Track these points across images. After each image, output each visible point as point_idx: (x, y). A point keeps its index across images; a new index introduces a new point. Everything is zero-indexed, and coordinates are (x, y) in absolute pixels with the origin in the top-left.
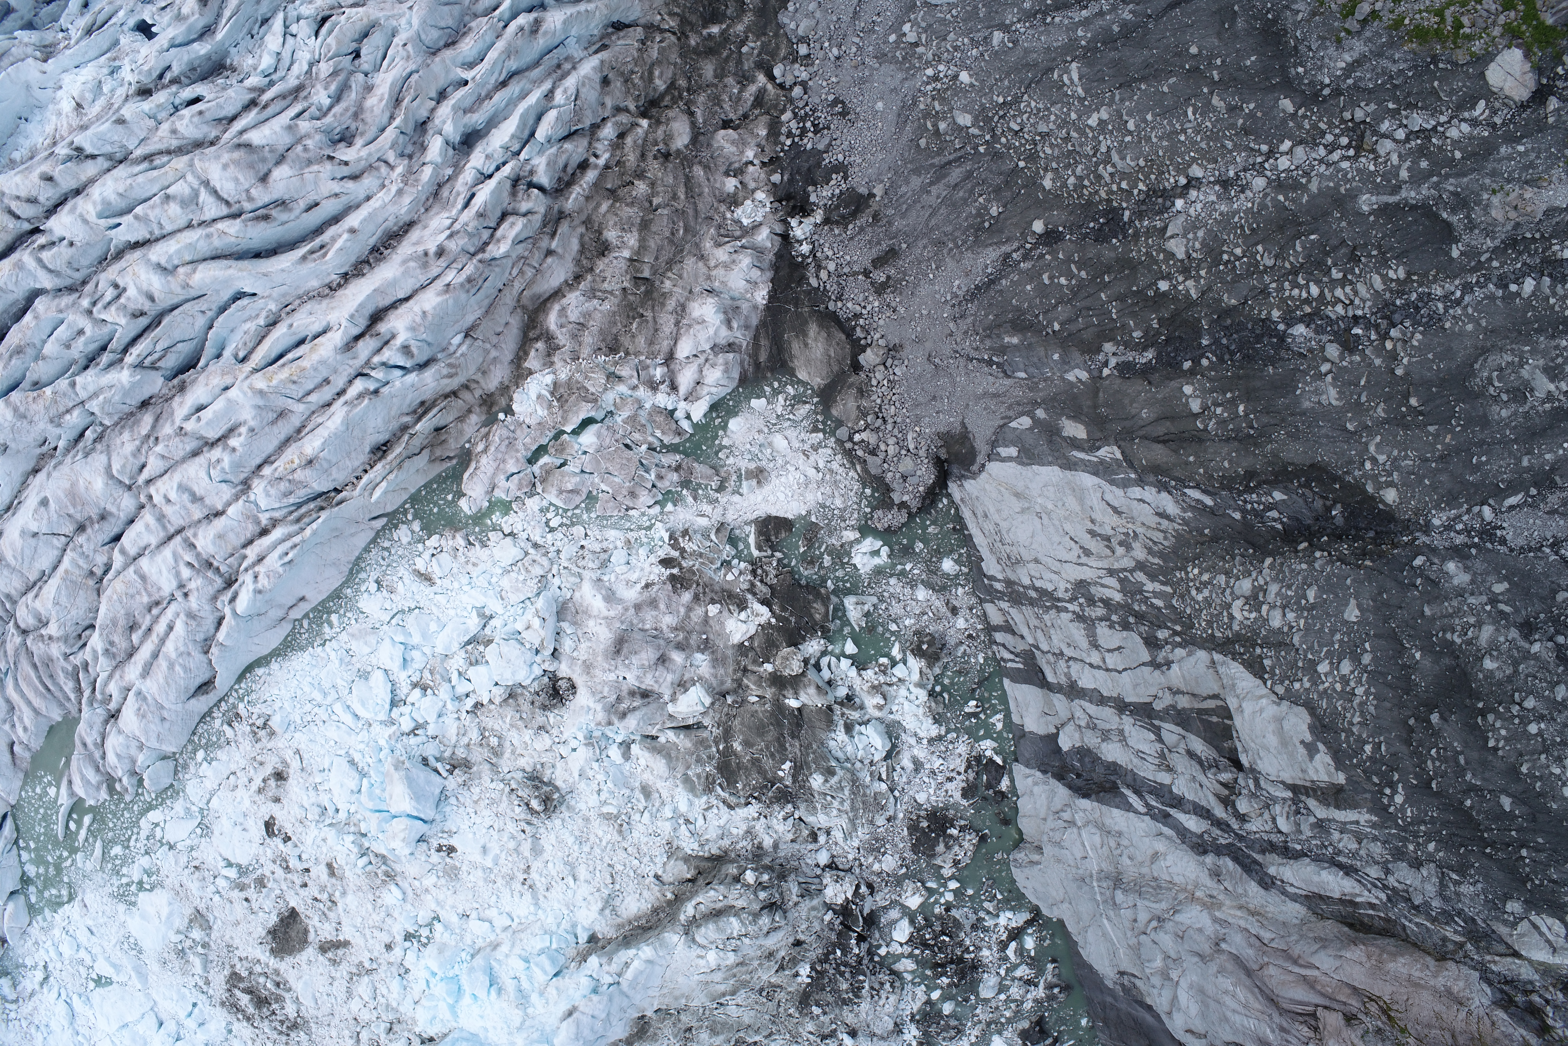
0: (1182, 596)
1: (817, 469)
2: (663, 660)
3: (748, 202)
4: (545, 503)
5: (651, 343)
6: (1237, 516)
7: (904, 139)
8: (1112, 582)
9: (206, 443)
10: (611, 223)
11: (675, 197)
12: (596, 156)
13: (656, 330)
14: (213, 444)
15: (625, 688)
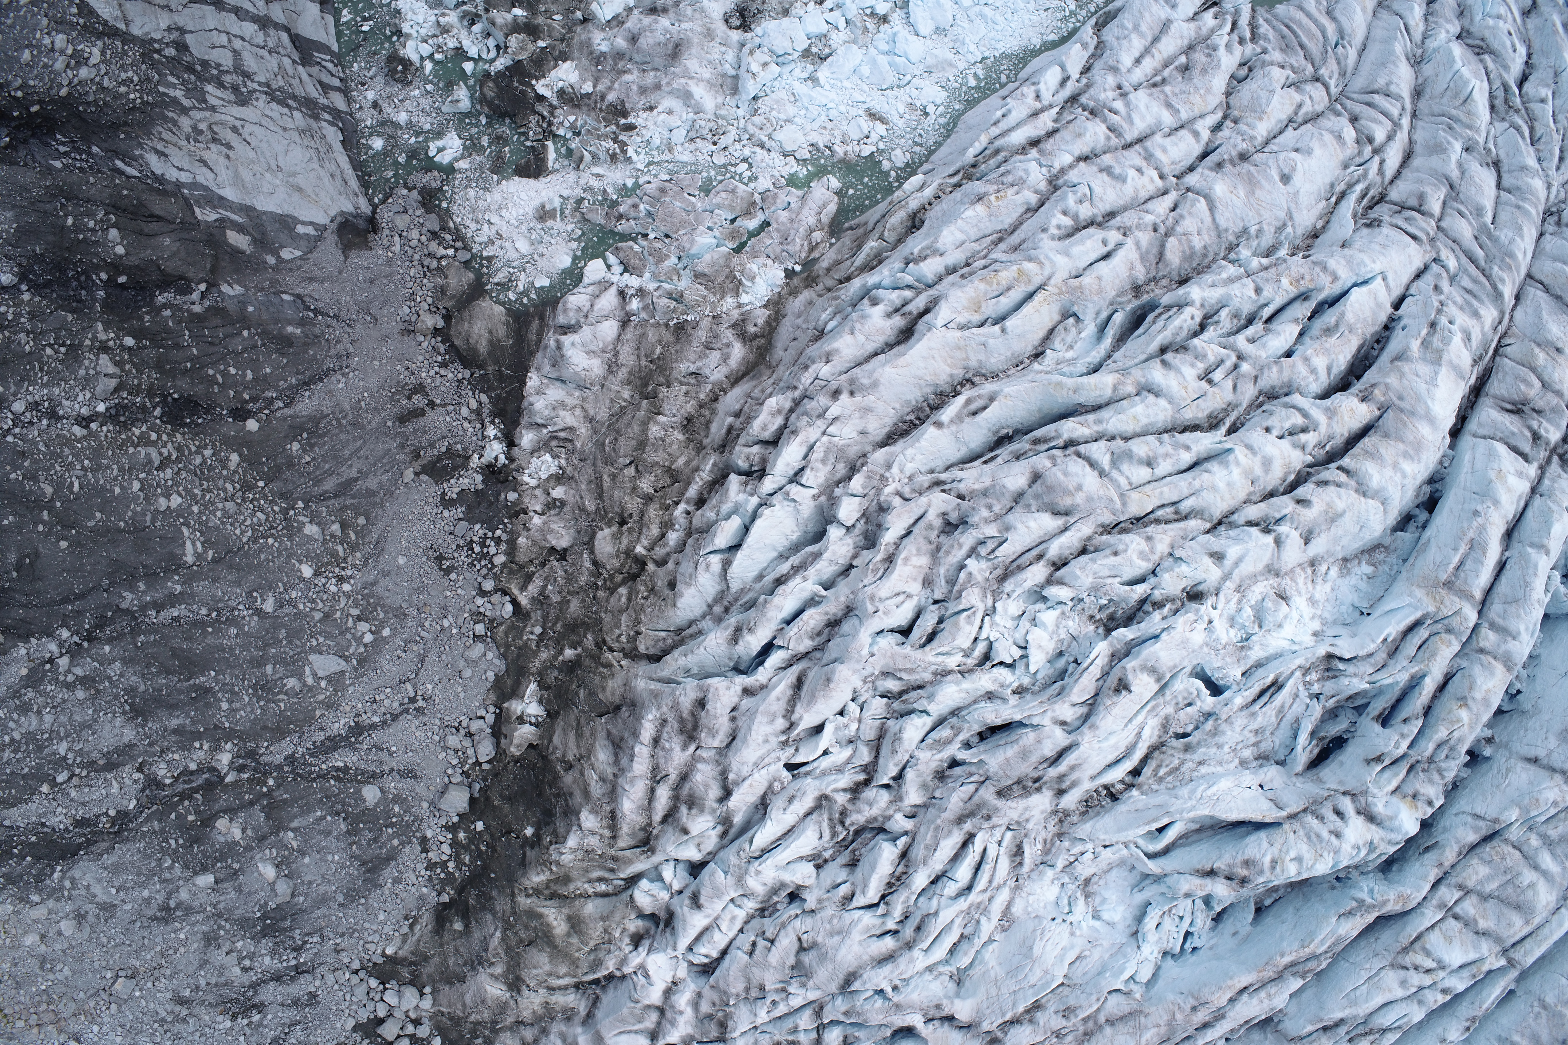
0: (148, 80)
1: (489, 222)
2: (634, 39)
3: (544, 476)
4: (752, 185)
5: (643, 336)
6: (95, 149)
7: (380, 525)
8: (212, 101)
9: (1100, 225)
10: (675, 446)
11: (613, 477)
12: (688, 513)
13: (638, 349)
14: (1091, 223)
15: (672, 15)
